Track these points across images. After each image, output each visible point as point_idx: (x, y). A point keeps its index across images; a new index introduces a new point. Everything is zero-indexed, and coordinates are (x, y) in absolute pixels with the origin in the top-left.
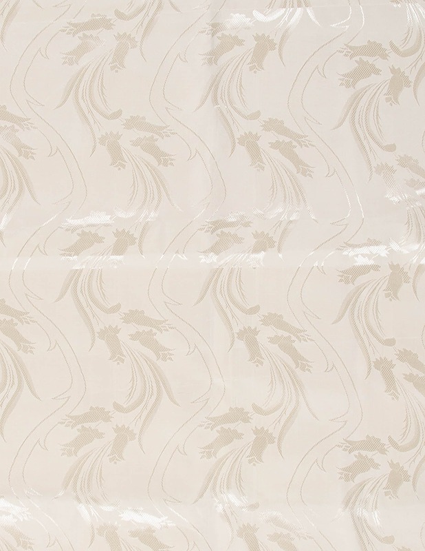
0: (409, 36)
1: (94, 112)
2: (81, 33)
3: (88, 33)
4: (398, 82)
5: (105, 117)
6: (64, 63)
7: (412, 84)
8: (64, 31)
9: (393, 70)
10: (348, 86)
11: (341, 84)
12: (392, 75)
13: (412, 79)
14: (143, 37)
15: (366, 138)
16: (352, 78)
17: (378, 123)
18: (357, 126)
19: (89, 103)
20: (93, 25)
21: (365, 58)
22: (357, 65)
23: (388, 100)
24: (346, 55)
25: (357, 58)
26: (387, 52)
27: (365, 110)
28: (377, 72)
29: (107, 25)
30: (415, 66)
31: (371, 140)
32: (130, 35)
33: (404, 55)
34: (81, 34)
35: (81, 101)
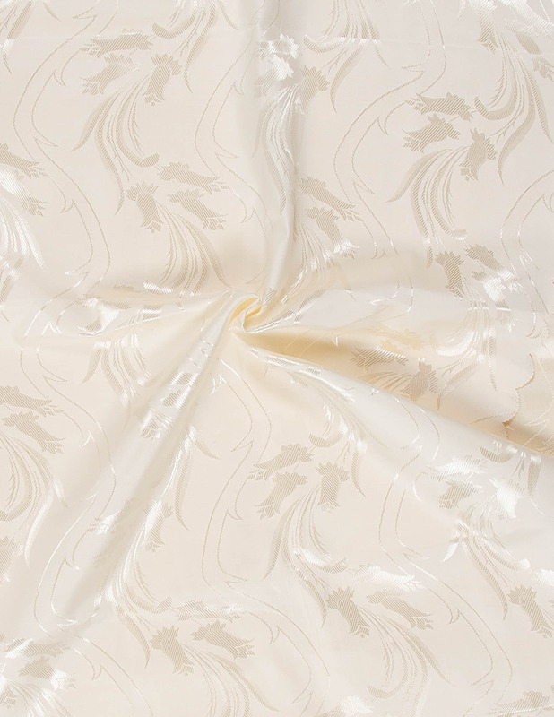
0: (501, 94)
1: (122, 155)
2: (109, 53)
3: (117, 53)
4: (480, 150)
5: (137, 163)
6: (85, 91)
7: (497, 156)
8: (86, 49)
9: (475, 135)
10: (414, 149)
11: (406, 145)
12: (473, 141)
13: (498, 149)
14: (189, 61)
15: (429, 218)
16: (420, 139)
17: (447, 200)
18: (420, 201)
19: (117, 145)
20: (124, 43)
21: (441, 115)
22: (429, 122)
23: (464, 172)
24: (416, 108)
25: (431, 114)
26: (470, 111)
27: (433, 182)
28: (454, 135)
29: (142, 43)
30: (504, 133)
31: (435, 221)
32: (172, 58)
33: (492, 117)
34: (107, 55)
35: (106, 142)
